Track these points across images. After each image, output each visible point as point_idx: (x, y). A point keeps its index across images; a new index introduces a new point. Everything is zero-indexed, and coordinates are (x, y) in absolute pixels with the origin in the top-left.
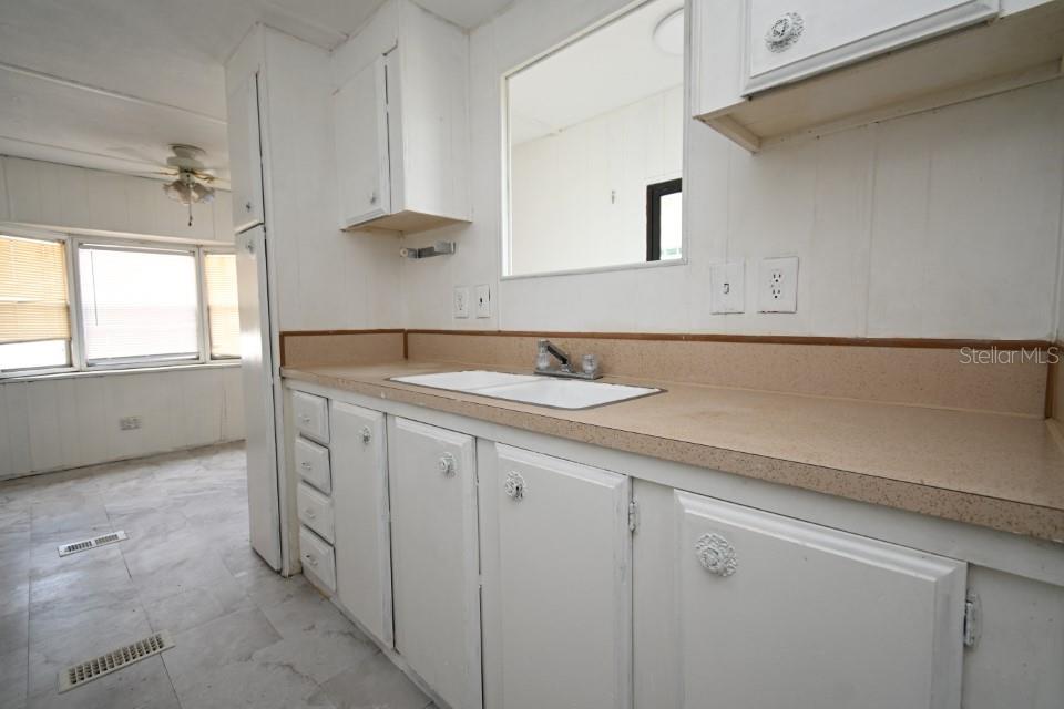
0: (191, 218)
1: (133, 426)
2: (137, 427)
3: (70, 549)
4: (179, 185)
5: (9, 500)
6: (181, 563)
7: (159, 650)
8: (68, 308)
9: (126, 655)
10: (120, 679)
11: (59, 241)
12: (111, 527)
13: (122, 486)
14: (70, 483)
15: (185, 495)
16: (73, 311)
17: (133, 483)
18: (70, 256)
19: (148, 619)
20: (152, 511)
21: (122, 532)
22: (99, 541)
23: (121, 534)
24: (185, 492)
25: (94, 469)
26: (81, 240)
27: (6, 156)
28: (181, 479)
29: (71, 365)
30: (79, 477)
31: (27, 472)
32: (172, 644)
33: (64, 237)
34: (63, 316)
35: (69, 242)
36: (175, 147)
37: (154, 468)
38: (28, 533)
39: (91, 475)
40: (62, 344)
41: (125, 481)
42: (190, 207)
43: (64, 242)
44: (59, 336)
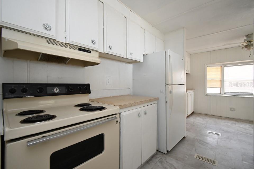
0: (250, 54)
1: (233, 110)
2: (234, 111)
3: (209, 132)
4: (246, 46)
5: (205, 118)
6: (230, 149)
7: (214, 164)
8: (221, 81)
9: (207, 160)
10: (204, 164)
11: (220, 66)
12: (219, 132)
13: (226, 124)
14: (216, 119)
15: (241, 133)
16: (222, 81)
17: (229, 124)
18: (222, 70)
19: (215, 156)
20: (231, 133)
21: (221, 134)
22: (215, 134)
23: (220, 134)
24: (242, 132)
25: (223, 118)
26: (225, 65)
27: (211, 51)
28: (242, 128)
29: (221, 93)
30: (219, 118)
31: (210, 114)
32: (217, 165)
33: (221, 65)
34: (220, 82)
35: (222, 66)
36: (246, 36)
37: (237, 122)
38: (204, 126)
39: (221, 119)
40: (219, 89)
41: (228, 123)
42: (250, 51)
43: (221, 66)
44: (219, 87)
